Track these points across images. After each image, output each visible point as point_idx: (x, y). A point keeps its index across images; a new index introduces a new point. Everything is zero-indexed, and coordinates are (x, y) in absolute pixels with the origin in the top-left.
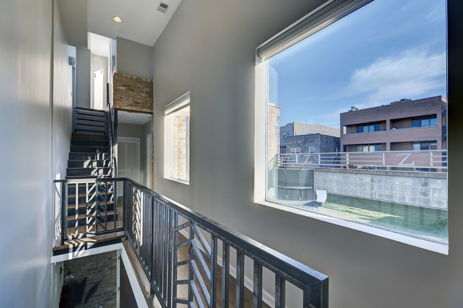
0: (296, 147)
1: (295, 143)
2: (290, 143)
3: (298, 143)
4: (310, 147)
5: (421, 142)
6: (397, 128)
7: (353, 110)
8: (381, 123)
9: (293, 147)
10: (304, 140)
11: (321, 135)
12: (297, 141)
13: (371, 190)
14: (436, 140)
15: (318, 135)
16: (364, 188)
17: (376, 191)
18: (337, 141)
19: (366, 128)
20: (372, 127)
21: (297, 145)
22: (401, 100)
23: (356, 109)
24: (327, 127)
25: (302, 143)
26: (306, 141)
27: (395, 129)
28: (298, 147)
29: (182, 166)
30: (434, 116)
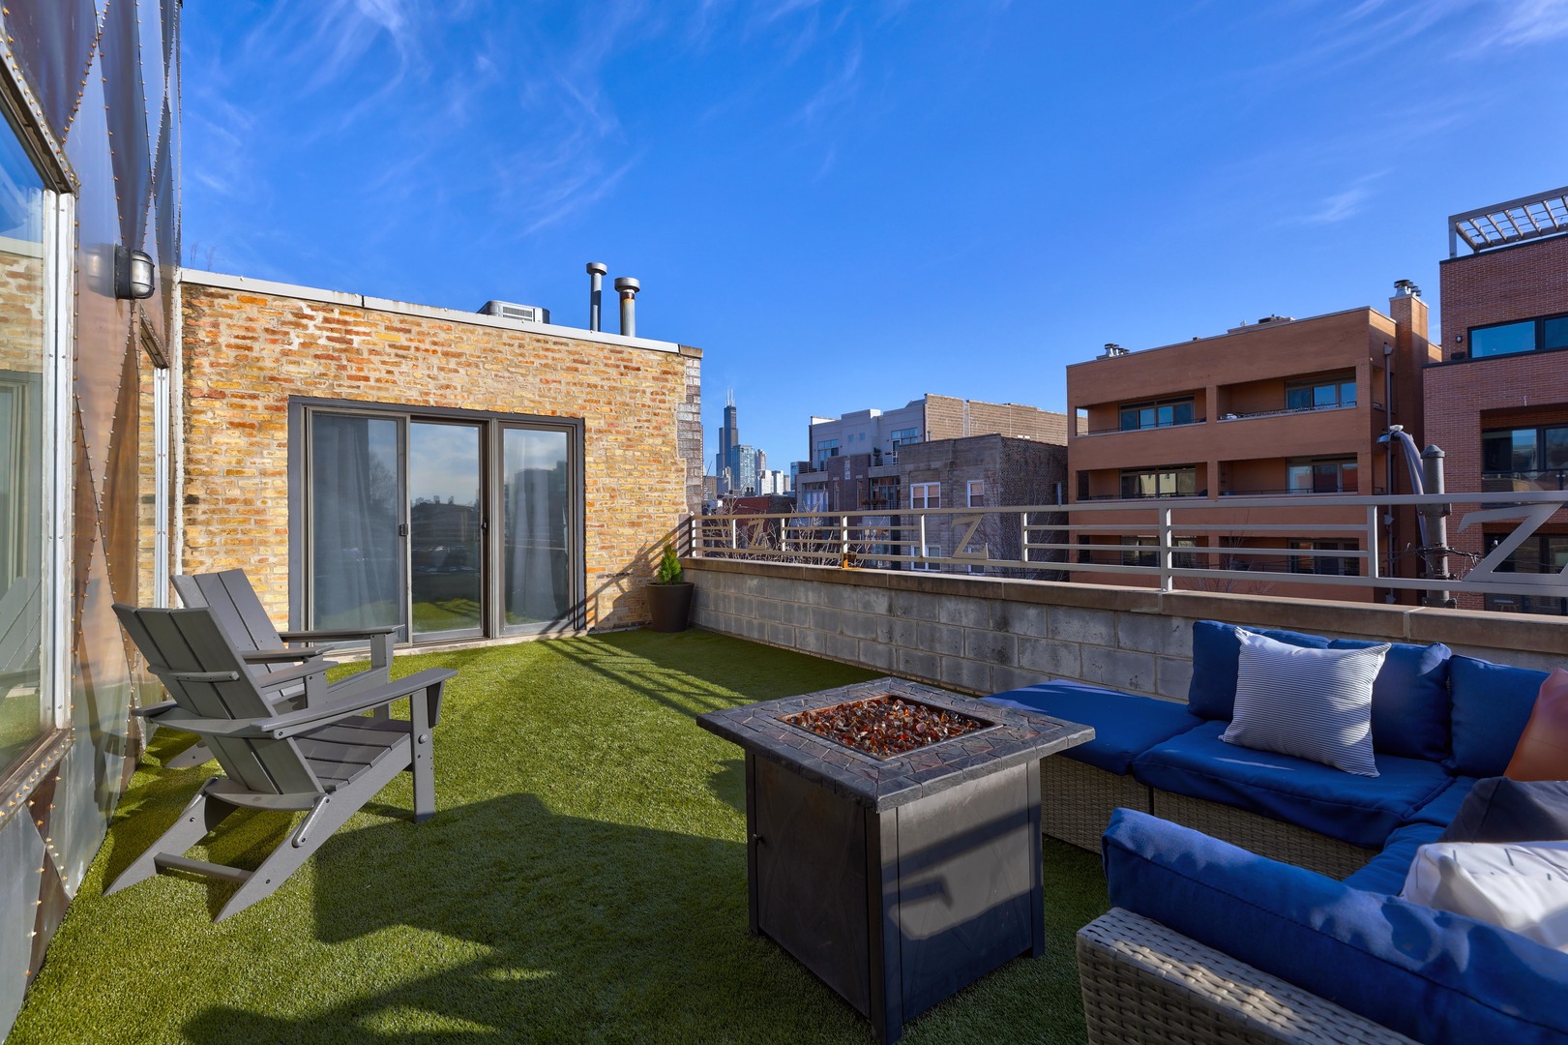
0: (926, 481)
1: (922, 466)
2: (910, 467)
3: (933, 467)
4: (970, 478)
5: (1314, 460)
6: (1239, 414)
7: (1112, 355)
8: (1192, 398)
9: (919, 482)
10: (950, 455)
11: (1003, 439)
12: (929, 461)
13: (887, 641)
14: (1356, 453)
15: (995, 440)
16: (874, 636)
17: (900, 644)
18: (1057, 456)
19: (1147, 415)
20: (1167, 412)
21: (931, 472)
22: (1261, 321)
23: (1121, 350)
24: (1040, 409)
25: (946, 465)
26: (958, 461)
27: (1235, 417)
28: (933, 481)
29: (272, 570)
30: (1347, 374)
